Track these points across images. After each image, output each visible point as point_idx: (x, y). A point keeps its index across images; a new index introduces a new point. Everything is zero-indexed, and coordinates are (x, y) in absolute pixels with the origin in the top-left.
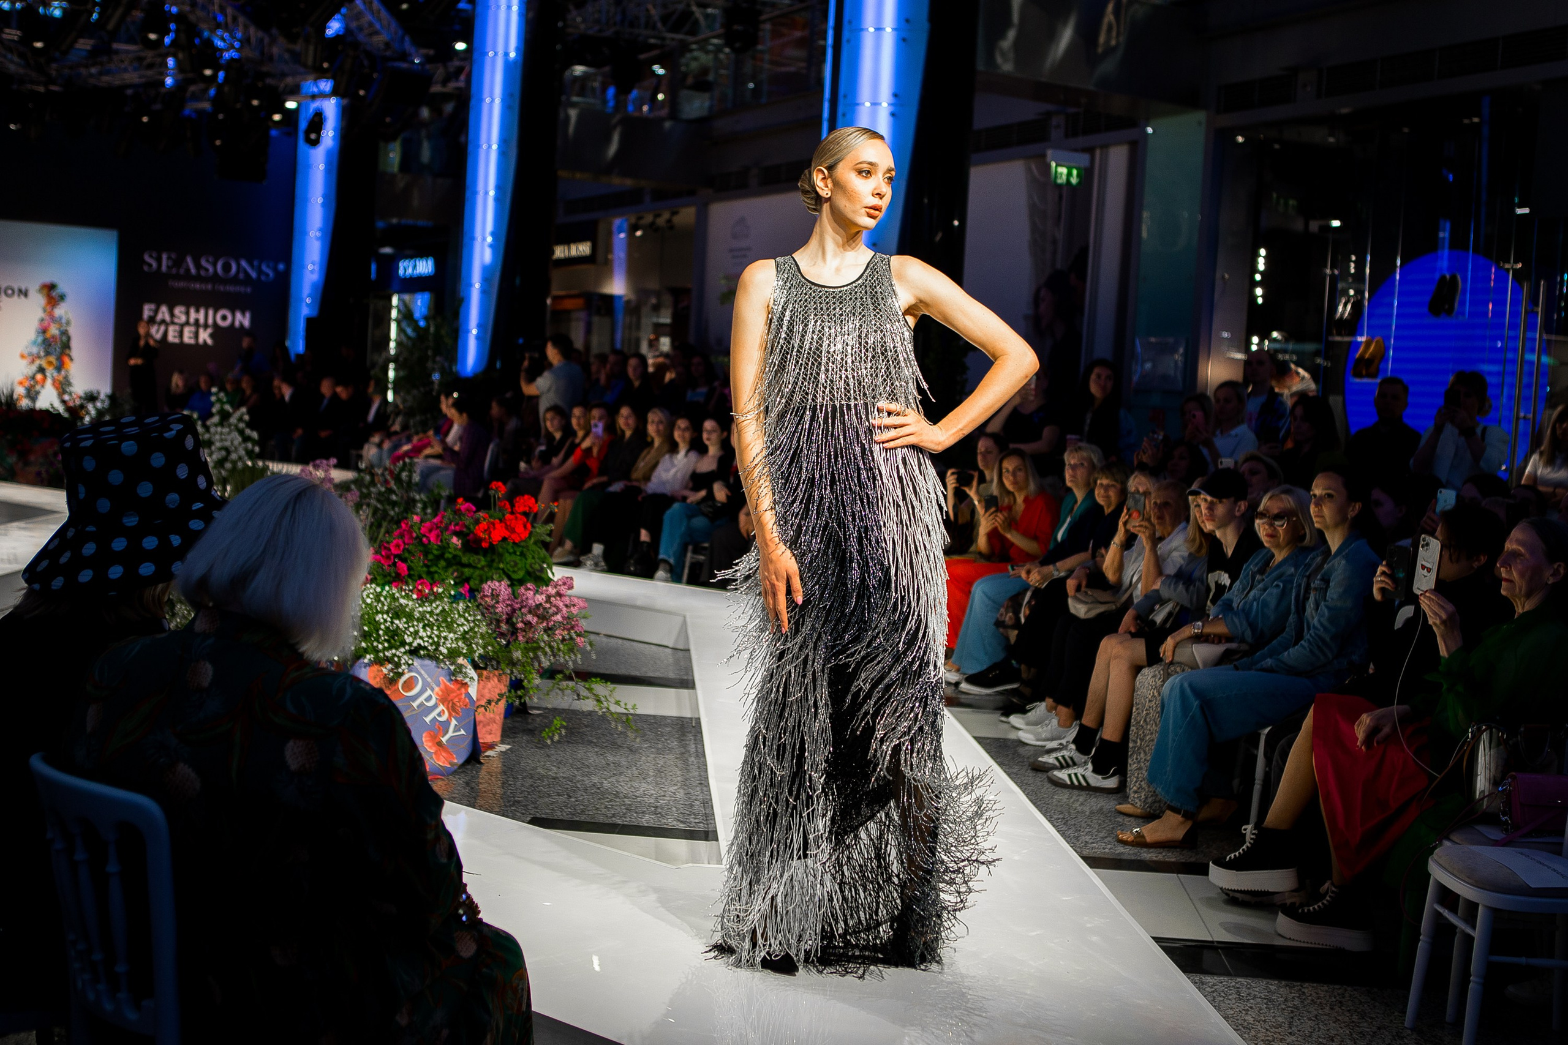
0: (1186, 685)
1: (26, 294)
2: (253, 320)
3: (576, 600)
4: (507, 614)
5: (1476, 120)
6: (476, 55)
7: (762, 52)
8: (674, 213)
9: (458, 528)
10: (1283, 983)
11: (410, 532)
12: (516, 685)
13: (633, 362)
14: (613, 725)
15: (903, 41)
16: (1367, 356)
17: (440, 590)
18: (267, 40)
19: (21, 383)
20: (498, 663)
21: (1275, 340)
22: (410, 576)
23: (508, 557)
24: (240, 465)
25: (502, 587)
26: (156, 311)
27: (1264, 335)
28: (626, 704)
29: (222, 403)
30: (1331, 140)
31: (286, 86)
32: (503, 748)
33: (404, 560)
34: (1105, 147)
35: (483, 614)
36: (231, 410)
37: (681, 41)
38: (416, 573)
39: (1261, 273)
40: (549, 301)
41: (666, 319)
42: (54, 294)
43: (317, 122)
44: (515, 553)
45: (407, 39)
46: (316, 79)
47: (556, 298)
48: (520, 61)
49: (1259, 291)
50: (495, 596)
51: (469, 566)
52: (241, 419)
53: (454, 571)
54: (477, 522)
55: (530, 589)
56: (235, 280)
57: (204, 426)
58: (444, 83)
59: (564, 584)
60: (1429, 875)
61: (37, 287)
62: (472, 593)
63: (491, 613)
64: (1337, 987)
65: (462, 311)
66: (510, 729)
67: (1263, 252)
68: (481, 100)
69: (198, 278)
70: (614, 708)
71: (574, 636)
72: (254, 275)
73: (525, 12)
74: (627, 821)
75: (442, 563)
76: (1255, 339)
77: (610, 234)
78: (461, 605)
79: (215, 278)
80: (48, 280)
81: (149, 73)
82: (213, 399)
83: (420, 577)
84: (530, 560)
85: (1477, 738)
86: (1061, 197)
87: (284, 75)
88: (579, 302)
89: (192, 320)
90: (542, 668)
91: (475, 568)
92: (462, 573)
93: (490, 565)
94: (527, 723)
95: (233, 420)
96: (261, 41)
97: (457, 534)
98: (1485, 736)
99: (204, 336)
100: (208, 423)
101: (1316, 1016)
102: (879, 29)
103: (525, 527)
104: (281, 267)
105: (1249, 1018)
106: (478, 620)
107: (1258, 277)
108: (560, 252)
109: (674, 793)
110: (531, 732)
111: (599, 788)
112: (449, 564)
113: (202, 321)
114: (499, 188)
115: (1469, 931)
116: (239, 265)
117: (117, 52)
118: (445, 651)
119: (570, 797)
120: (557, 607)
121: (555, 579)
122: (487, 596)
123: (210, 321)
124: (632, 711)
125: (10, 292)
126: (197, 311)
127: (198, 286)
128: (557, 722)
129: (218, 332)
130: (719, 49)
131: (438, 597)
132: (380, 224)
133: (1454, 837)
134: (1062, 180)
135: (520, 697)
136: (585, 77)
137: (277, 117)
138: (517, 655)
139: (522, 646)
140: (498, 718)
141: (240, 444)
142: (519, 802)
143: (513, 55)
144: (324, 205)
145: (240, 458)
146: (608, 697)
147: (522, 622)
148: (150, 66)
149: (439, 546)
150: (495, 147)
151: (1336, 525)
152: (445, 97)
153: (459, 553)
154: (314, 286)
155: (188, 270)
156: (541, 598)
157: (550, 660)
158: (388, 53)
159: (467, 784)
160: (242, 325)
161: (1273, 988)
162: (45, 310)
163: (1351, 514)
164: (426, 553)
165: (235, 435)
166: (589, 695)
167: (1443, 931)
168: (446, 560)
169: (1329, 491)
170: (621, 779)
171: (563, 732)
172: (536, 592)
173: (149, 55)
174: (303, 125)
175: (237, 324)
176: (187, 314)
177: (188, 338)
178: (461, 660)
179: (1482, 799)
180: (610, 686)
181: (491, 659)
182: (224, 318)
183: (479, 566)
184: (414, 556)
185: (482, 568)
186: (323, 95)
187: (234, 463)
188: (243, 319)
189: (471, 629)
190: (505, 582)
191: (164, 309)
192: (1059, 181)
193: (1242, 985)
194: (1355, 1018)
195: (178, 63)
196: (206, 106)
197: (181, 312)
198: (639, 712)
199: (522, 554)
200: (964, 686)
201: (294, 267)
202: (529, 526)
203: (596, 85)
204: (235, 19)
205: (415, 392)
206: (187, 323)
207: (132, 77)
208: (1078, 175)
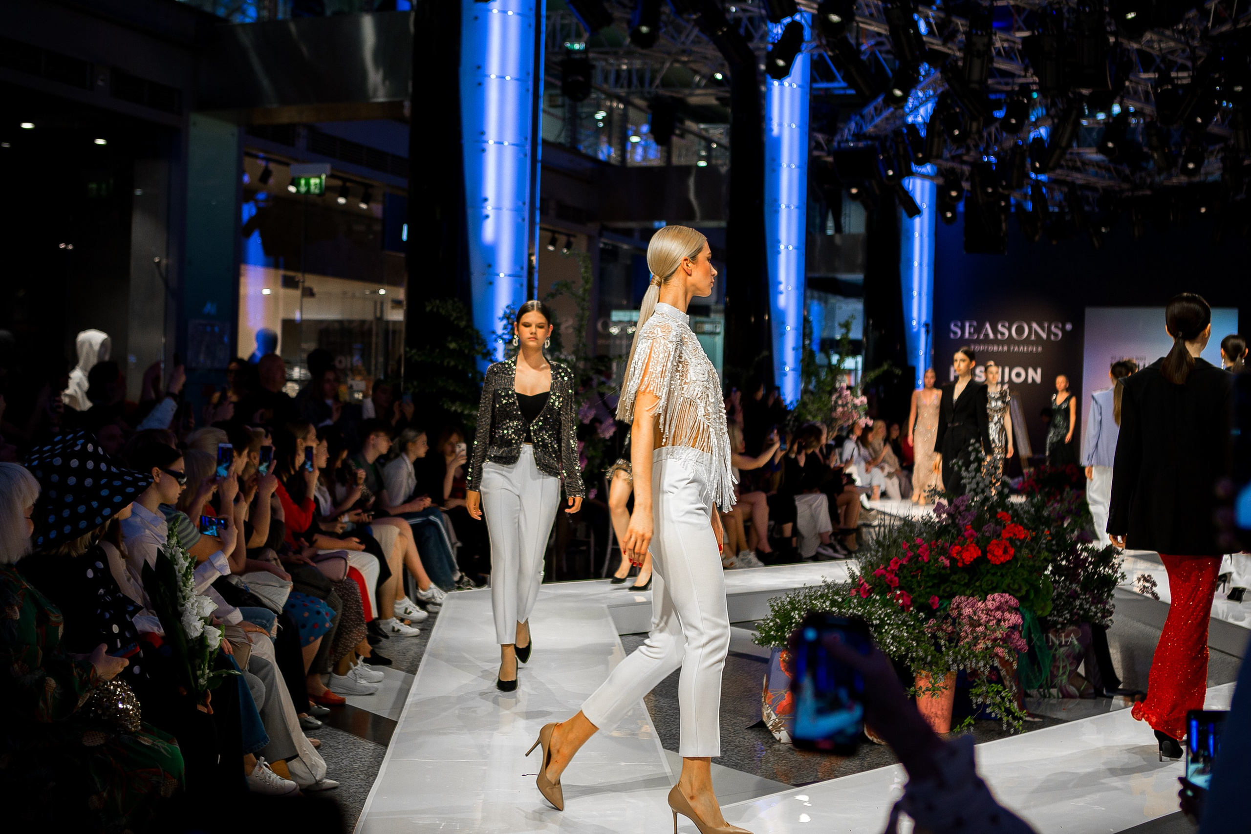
2: (1043, 376)
56: (1027, 342)
69: (996, 342)
72: (1044, 336)
104: (1069, 328)
116: (1030, 328)
123: (1006, 379)
127: (995, 348)
155: (987, 335)
160: (1033, 380)
175: (1030, 380)
182: (1018, 375)
188: (1035, 375)
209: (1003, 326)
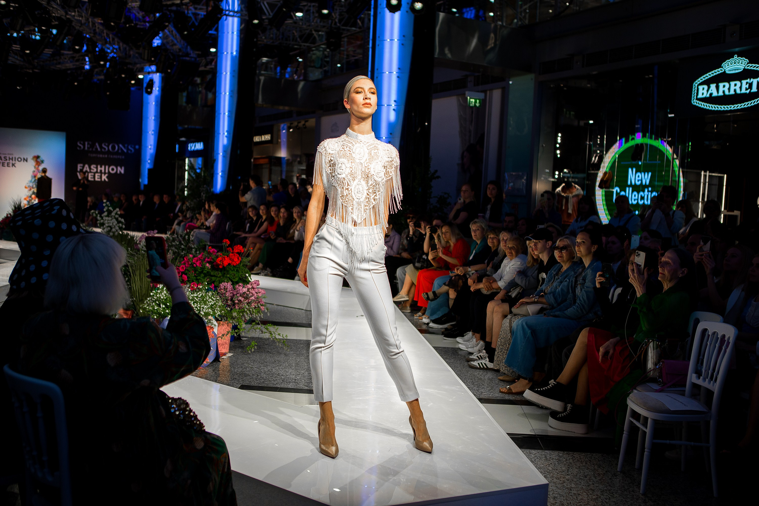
0: (524, 324)
1: (27, 161)
2: (125, 171)
3: (260, 290)
4: (231, 297)
5: (651, 76)
6: (219, 54)
7: (343, 51)
8: (306, 121)
9: (209, 260)
10: (566, 452)
11: (188, 262)
12: (235, 327)
13: (291, 186)
14: (277, 344)
15: (402, 45)
16: (605, 179)
17: (201, 287)
18: (127, 48)
19: (25, 199)
20: (227, 318)
21: (565, 173)
22: (188, 281)
23: (231, 272)
24: (116, 233)
25: (229, 285)
26: (83, 167)
27: (561, 171)
28: (283, 335)
29: (108, 207)
30: (589, 85)
31: (137, 68)
32: (230, 355)
33: (186, 274)
34: (491, 90)
35: (220, 297)
36: (112, 210)
37: (308, 46)
38: (191, 280)
39: (559, 144)
40: (252, 160)
41: (304, 167)
42: (39, 160)
43: (151, 84)
44: (234, 270)
45: (189, 47)
46: (150, 65)
47: (255, 159)
48: (238, 55)
49: (558, 152)
50: (225, 289)
51: (214, 276)
52: (116, 214)
53: (208, 278)
54: (217, 257)
55: (240, 286)
56: (117, 153)
57: (101, 216)
58: (205, 66)
59: (255, 283)
60: (627, 405)
61: (32, 157)
62: (216, 288)
63: (224, 296)
64: (589, 454)
65: (215, 165)
66: (233, 346)
67: (560, 135)
68: (221, 73)
70: (277, 337)
71: (260, 306)
72: (125, 151)
73: (239, 35)
74: (283, 386)
75: (202, 275)
76: (557, 173)
77: (279, 131)
78: (210, 293)
79: (108, 152)
80: (36, 154)
81: (77, 63)
82: (104, 205)
83: (193, 281)
84: (240, 273)
85: (647, 345)
86: (472, 112)
87: (136, 64)
88: (266, 161)
89: (99, 171)
90: (246, 320)
91: (217, 277)
92: (211, 279)
93: (223, 276)
94: (241, 344)
95: (113, 214)
96: (125, 48)
97: (209, 262)
98: (651, 345)
99: (104, 177)
100: (102, 215)
101: (579, 467)
102: (392, 40)
103: (238, 259)
104: (137, 147)
105: (550, 468)
106: (217, 300)
107: (558, 146)
108: (257, 139)
109: (303, 374)
110: (242, 348)
111: (271, 372)
112: (205, 275)
113: (103, 171)
114: (229, 111)
115: (645, 429)
116: (119, 146)
117: (63, 54)
118: (203, 313)
119: (258, 376)
120: (252, 294)
121: (252, 281)
122: (222, 289)
123: (107, 171)
124: (285, 338)
125: (20, 160)
126: (101, 167)
127: (101, 156)
128: (253, 343)
129: (110, 176)
130: (325, 50)
131: (200, 290)
132: (180, 128)
133: (638, 388)
134: (472, 105)
135: (237, 333)
136: (267, 62)
137: (133, 82)
138: (235, 314)
139: (237, 310)
140: (227, 342)
141: (116, 224)
142: (235, 378)
143: (235, 53)
144: (154, 120)
145: (117, 231)
146: (275, 332)
147: (237, 300)
148: (78, 60)
149: (201, 267)
150: (228, 94)
151: (587, 255)
152: (208, 72)
153: (210, 271)
154: (151, 155)
155: (97, 149)
156: (245, 290)
157: (249, 316)
158: (181, 54)
159: (214, 371)
160: (120, 172)
161: (561, 455)
162: (35, 167)
163: (593, 250)
164: (195, 270)
165: (114, 220)
166: (267, 331)
167: (634, 429)
168: (204, 274)
169: (583, 240)
170: (280, 368)
171: (256, 347)
172: (244, 287)
173: (77, 55)
174: (145, 85)
175: (118, 172)
176: (97, 168)
177: (97, 179)
178: (210, 317)
179: (650, 371)
180: (276, 327)
181: (224, 316)
183: (219, 276)
184: (190, 272)
185: (220, 277)
186: (153, 72)
187: (114, 233)
188: (121, 170)
189: (215, 304)
190: (230, 283)
191: (87, 166)
192: (471, 105)
193: (548, 454)
194: (596, 467)
195: (89, 58)
196: (102, 77)
197: (94, 167)
198: (288, 338)
199: (237, 271)
200: (431, 325)
201: (143, 147)
202: (240, 258)
203: (272, 66)
204: (113, 39)
205: (195, 200)
206: (97, 172)
207: (70, 65)
208: (479, 102)
209: (105, 145)
